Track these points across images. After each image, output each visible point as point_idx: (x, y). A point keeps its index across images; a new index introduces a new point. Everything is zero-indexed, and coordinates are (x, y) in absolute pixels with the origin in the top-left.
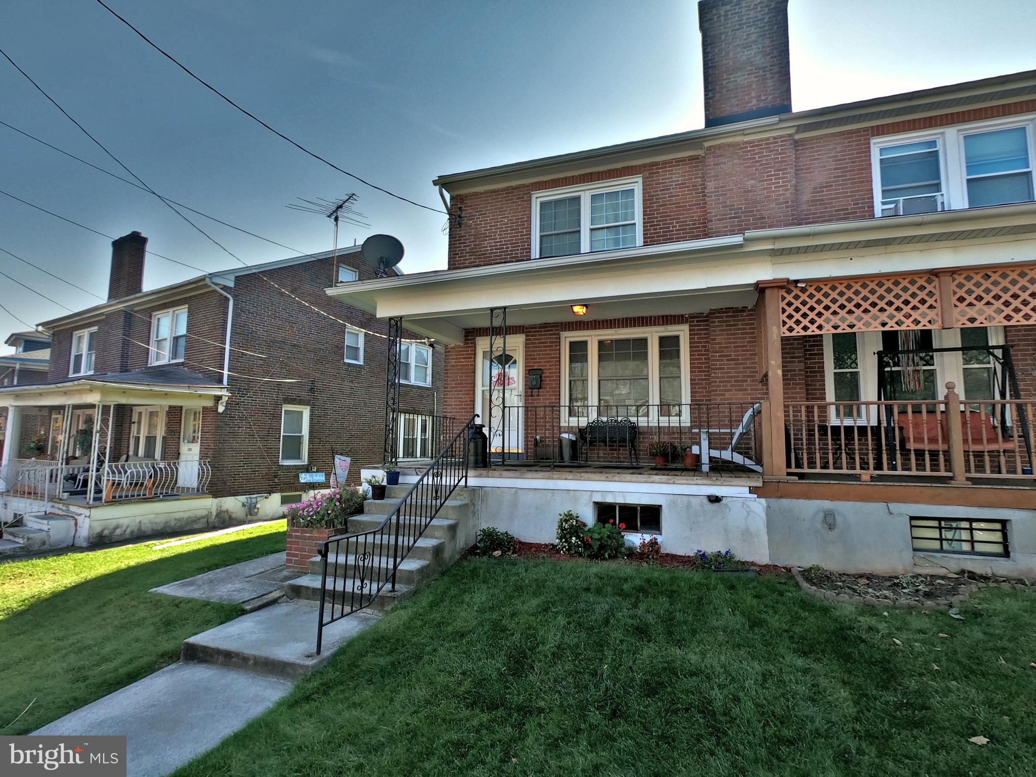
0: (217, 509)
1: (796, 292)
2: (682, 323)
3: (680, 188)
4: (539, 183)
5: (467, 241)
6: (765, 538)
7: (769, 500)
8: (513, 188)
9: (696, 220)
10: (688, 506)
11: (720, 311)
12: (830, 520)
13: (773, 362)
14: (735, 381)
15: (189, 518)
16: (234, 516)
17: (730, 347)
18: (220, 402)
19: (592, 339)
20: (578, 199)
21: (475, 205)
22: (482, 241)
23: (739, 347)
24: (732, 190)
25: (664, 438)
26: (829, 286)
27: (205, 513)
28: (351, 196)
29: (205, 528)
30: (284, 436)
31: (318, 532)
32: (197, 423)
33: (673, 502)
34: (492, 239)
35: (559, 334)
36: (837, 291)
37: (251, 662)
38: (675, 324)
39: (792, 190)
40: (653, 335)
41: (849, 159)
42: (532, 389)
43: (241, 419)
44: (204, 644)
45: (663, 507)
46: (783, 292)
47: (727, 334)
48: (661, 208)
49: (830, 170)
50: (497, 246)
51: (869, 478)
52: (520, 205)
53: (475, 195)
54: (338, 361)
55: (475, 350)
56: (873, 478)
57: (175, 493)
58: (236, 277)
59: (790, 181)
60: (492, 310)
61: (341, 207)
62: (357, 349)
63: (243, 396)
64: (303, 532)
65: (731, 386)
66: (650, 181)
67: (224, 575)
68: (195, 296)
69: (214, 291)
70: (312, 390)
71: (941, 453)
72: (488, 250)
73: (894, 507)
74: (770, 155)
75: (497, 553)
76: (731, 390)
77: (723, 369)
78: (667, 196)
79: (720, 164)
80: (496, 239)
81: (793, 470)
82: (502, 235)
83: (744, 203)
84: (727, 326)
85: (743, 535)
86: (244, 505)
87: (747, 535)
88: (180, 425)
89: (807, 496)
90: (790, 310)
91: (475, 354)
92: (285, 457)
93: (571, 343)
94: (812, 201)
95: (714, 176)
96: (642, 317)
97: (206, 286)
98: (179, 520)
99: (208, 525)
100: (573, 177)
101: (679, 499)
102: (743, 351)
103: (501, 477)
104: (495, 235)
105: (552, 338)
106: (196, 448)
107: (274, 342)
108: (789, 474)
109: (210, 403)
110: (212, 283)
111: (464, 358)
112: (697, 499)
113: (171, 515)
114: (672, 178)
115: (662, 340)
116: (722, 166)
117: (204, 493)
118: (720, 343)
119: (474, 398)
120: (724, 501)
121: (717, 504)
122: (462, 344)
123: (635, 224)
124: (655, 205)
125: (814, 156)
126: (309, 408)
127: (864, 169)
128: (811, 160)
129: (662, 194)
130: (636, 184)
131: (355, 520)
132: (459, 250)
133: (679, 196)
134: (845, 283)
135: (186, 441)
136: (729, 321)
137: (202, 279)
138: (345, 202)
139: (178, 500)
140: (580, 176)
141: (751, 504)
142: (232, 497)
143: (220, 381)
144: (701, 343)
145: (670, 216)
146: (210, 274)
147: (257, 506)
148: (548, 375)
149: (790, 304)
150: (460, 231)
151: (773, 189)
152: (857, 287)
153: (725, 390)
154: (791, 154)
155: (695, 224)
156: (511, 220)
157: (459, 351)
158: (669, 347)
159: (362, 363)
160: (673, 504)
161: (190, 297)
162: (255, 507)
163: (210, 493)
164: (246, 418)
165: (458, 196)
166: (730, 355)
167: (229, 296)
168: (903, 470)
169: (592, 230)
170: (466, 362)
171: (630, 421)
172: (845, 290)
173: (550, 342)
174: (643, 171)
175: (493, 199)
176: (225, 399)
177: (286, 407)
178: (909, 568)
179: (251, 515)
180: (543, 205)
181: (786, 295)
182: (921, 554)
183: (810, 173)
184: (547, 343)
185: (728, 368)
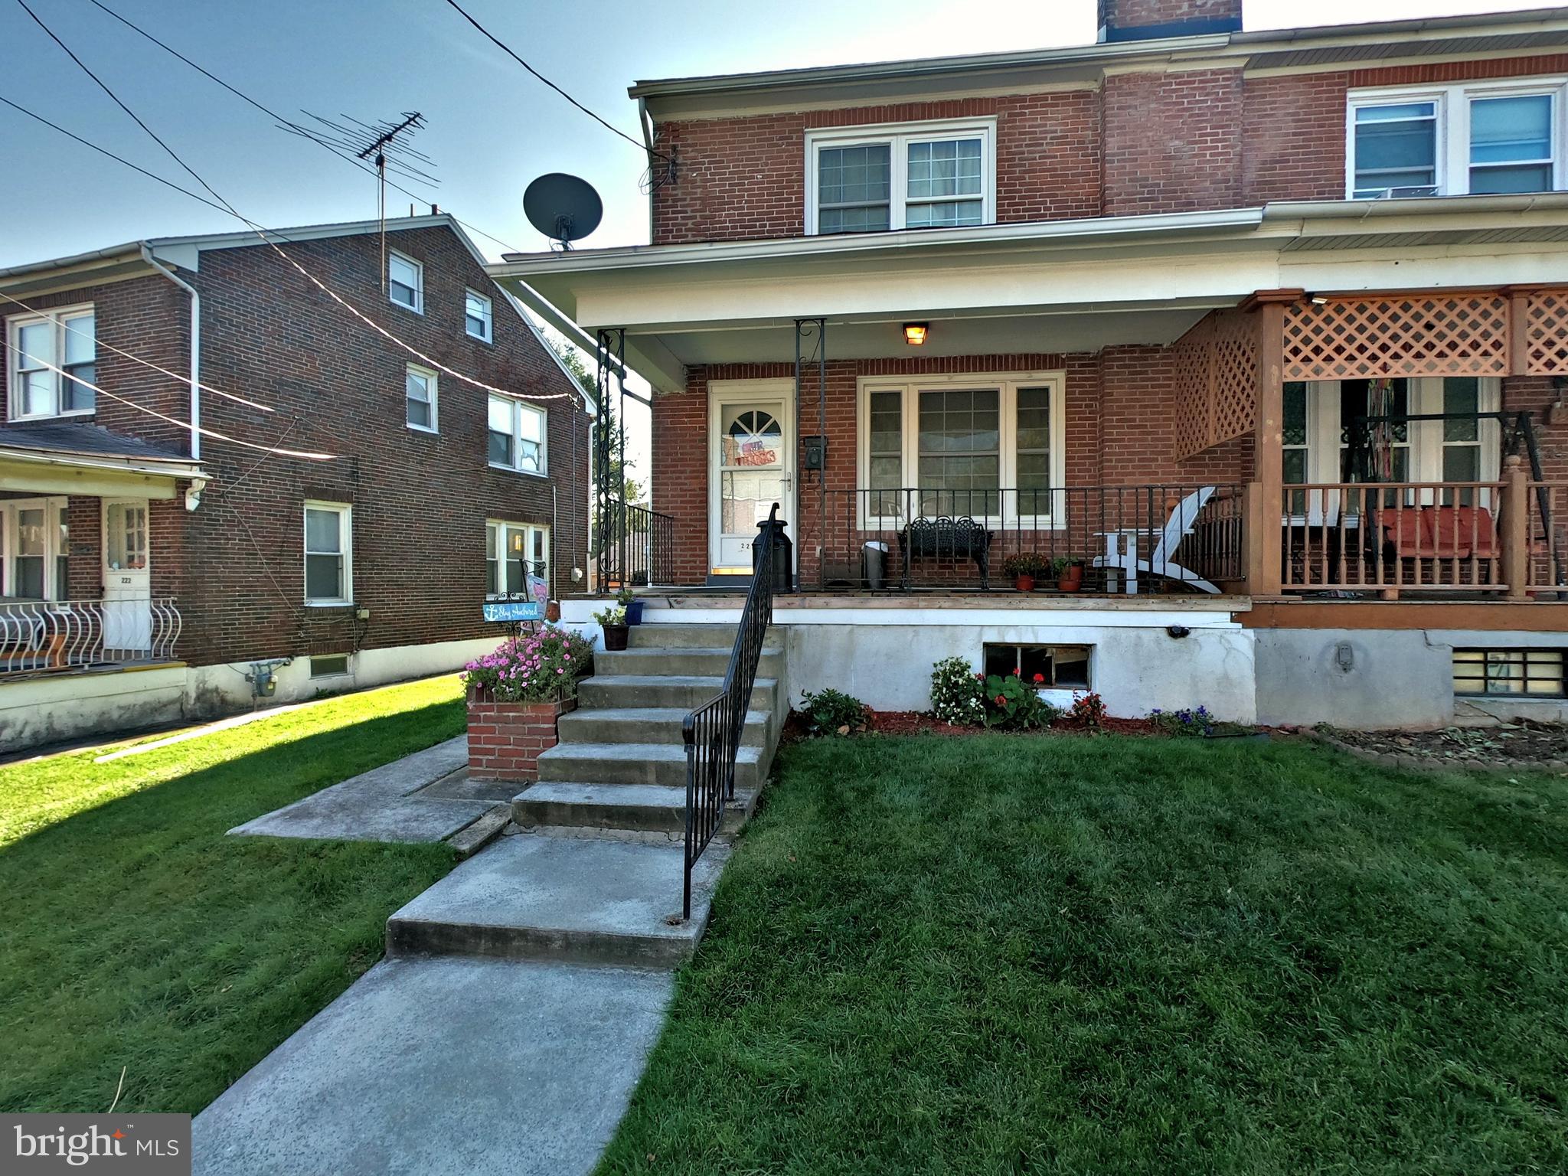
0: (198, 687)
1: (1307, 312)
2: (1057, 367)
3: (1058, 144)
4: (820, 113)
5: (689, 209)
6: (1251, 687)
7: (1259, 630)
8: (771, 119)
9: (1081, 200)
10: (1138, 644)
11: (1121, 349)
12: (1345, 658)
13: (1270, 422)
14: (1140, 460)
15: (145, 703)
16: (229, 697)
17: (1134, 407)
18: (189, 490)
19: (910, 388)
20: (885, 149)
21: (701, 145)
22: (716, 210)
23: (1147, 406)
24: (1146, 153)
25: (1024, 548)
26: (1355, 305)
27: (175, 694)
28: (413, 119)
29: (177, 721)
30: (308, 556)
31: (534, 709)
32: (135, 530)
33: (1114, 638)
34: (734, 209)
35: (855, 379)
36: (1367, 314)
37: (557, 945)
38: (1045, 368)
39: (1235, 162)
40: (1008, 386)
41: (1315, 120)
42: (809, 469)
43: (230, 523)
44: (440, 920)
45: (1099, 647)
46: (1287, 313)
47: (1130, 387)
48: (1027, 176)
49: (1287, 134)
50: (744, 221)
51: (1395, 595)
52: (785, 151)
53: (701, 124)
54: (397, 426)
55: (706, 403)
56: (1403, 595)
57: (102, 660)
58: (200, 252)
59: (1233, 147)
60: (799, 321)
61: (389, 137)
62: (426, 406)
63: (231, 480)
64: (501, 709)
65: (1134, 467)
66: (1009, 128)
67: (355, 795)
68: (109, 286)
69: (161, 276)
70: (354, 475)
71: (1437, 562)
72: (728, 227)
73: (1434, 635)
74: (1206, 101)
75: (844, 730)
76: (1133, 474)
77: (1123, 440)
78: (1037, 155)
79: (1129, 107)
80: (743, 208)
81: (1290, 586)
82: (752, 202)
83: (1163, 178)
84: (1130, 373)
85: (1219, 684)
86: (248, 679)
87: (1225, 682)
88: (100, 535)
89: (1314, 624)
90: (1296, 341)
91: (707, 410)
92: (313, 594)
93: (874, 395)
94: (1259, 183)
95: (1119, 128)
96: (994, 356)
97: (143, 265)
98: (126, 708)
99: (183, 716)
100: (879, 108)
101: (1123, 633)
102: (1153, 413)
103: (827, 606)
104: (740, 202)
105: (844, 386)
106: (141, 579)
107: (282, 384)
108: (1285, 592)
109: (167, 493)
110: (154, 258)
111: (687, 416)
112: (1152, 634)
113: (112, 699)
114: (1045, 125)
115: (1022, 393)
116: (1132, 111)
117: (167, 659)
118: (1117, 401)
119: (707, 483)
120: (1193, 634)
121: (1181, 640)
122: (682, 392)
123: (980, 200)
124: (1017, 169)
125: (1265, 110)
126: (350, 507)
127: (1334, 138)
128: (1260, 117)
129: (1029, 152)
130: (985, 132)
131: (593, 686)
132: (673, 225)
133: (1056, 157)
134: (1379, 302)
135: (116, 565)
136: (1135, 366)
137: (134, 249)
138: (397, 129)
139: (122, 671)
140: (891, 107)
141: (1232, 638)
142: (225, 665)
143: (186, 452)
144: (1084, 399)
145: (1042, 190)
146: (149, 241)
147: (273, 680)
148: (836, 446)
149: (1296, 331)
150: (673, 189)
151: (1208, 157)
152: (1395, 308)
153: (1123, 474)
154: (1237, 101)
155: (1081, 207)
156: (768, 176)
157: (679, 404)
158: (1033, 405)
159: (435, 431)
160: (1113, 643)
161: (99, 288)
162: (269, 680)
163: (181, 658)
164: (240, 522)
165: (669, 124)
166: (1134, 420)
167: (190, 289)
168: (1423, 582)
169: (909, 205)
170: (690, 422)
171: (973, 522)
172: (1378, 313)
173: (841, 392)
174: (1000, 109)
175: (735, 136)
176: (199, 486)
177: (311, 505)
178: (1448, 720)
179: (262, 695)
180: (824, 154)
181: (1291, 317)
182: (1464, 700)
183: (1258, 136)
184: (834, 393)
185: (1130, 440)
